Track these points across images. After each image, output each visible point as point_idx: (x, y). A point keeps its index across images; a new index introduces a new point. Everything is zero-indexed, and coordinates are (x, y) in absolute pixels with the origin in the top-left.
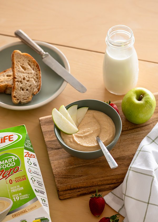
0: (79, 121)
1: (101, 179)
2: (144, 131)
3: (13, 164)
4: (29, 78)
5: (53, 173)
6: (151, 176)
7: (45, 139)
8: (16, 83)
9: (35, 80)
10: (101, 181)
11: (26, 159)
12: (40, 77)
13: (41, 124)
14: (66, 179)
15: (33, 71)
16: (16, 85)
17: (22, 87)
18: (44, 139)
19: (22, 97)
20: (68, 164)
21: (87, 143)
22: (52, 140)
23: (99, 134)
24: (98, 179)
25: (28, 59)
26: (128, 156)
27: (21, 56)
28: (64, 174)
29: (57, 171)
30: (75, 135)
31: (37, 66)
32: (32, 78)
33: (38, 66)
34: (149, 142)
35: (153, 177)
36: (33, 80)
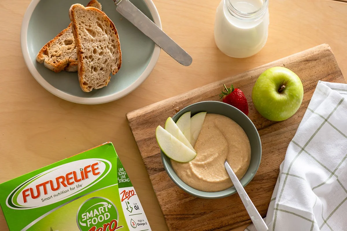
0: (195, 136)
1: (233, 216)
2: (285, 129)
3: (107, 216)
4: (102, 48)
5: (162, 211)
6: (310, 220)
7: (142, 155)
8: (84, 61)
9: (111, 49)
10: (234, 218)
11: (124, 204)
12: (119, 45)
13: (132, 128)
14: (183, 221)
15: (106, 36)
16: (84, 65)
17: (94, 65)
18: (140, 153)
19: (96, 82)
20: (182, 195)
21: (212, 175)
22: (153, 155)
23: (227, 157)
24: (229, 217)
25: (97, 16)
26: (268, 174)
27: (86, 13)
28: (179, 213)
29: (167, 208)
30: (193, 163)
31: (112, 25)
32: (107, 48)
33: (114, 26)
34: (296, 151)
35: (313, 222)
36: (109, 51)
